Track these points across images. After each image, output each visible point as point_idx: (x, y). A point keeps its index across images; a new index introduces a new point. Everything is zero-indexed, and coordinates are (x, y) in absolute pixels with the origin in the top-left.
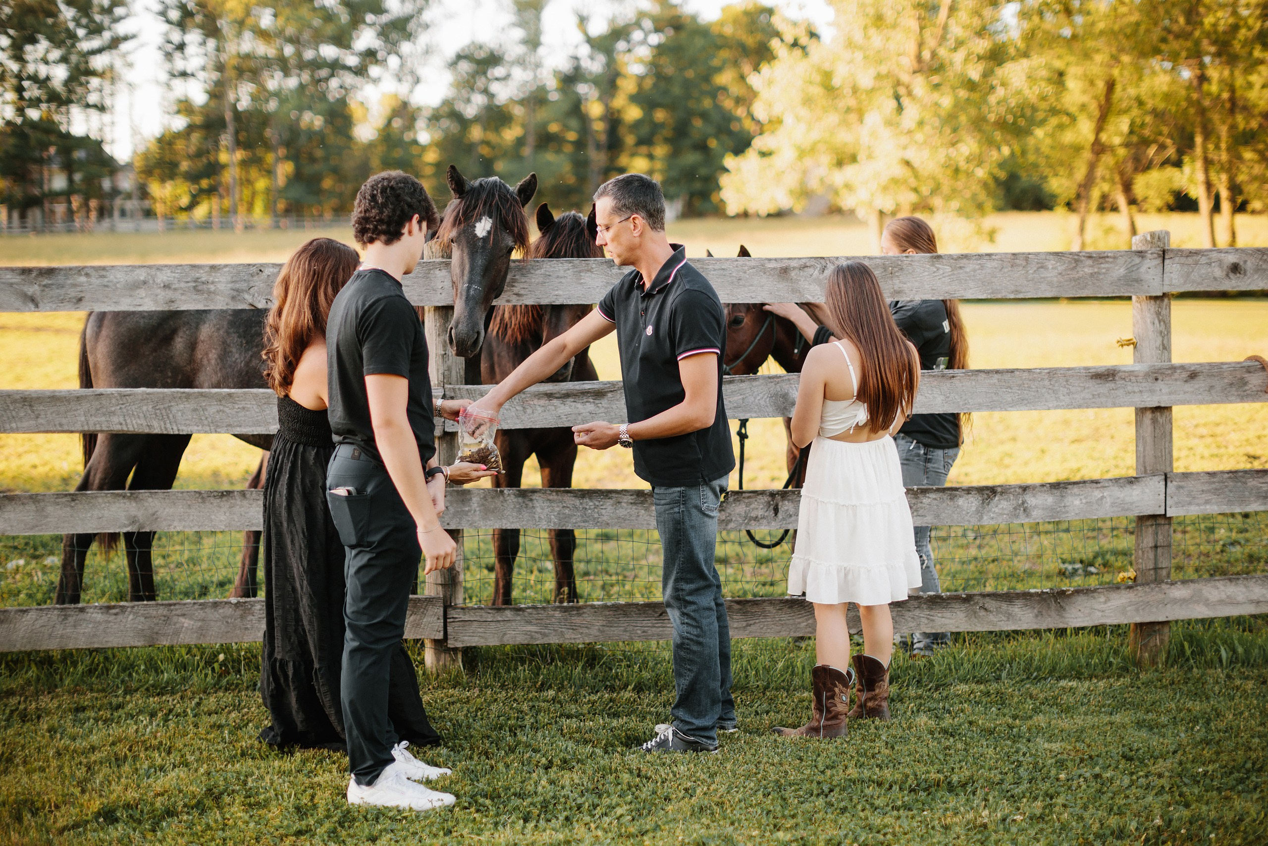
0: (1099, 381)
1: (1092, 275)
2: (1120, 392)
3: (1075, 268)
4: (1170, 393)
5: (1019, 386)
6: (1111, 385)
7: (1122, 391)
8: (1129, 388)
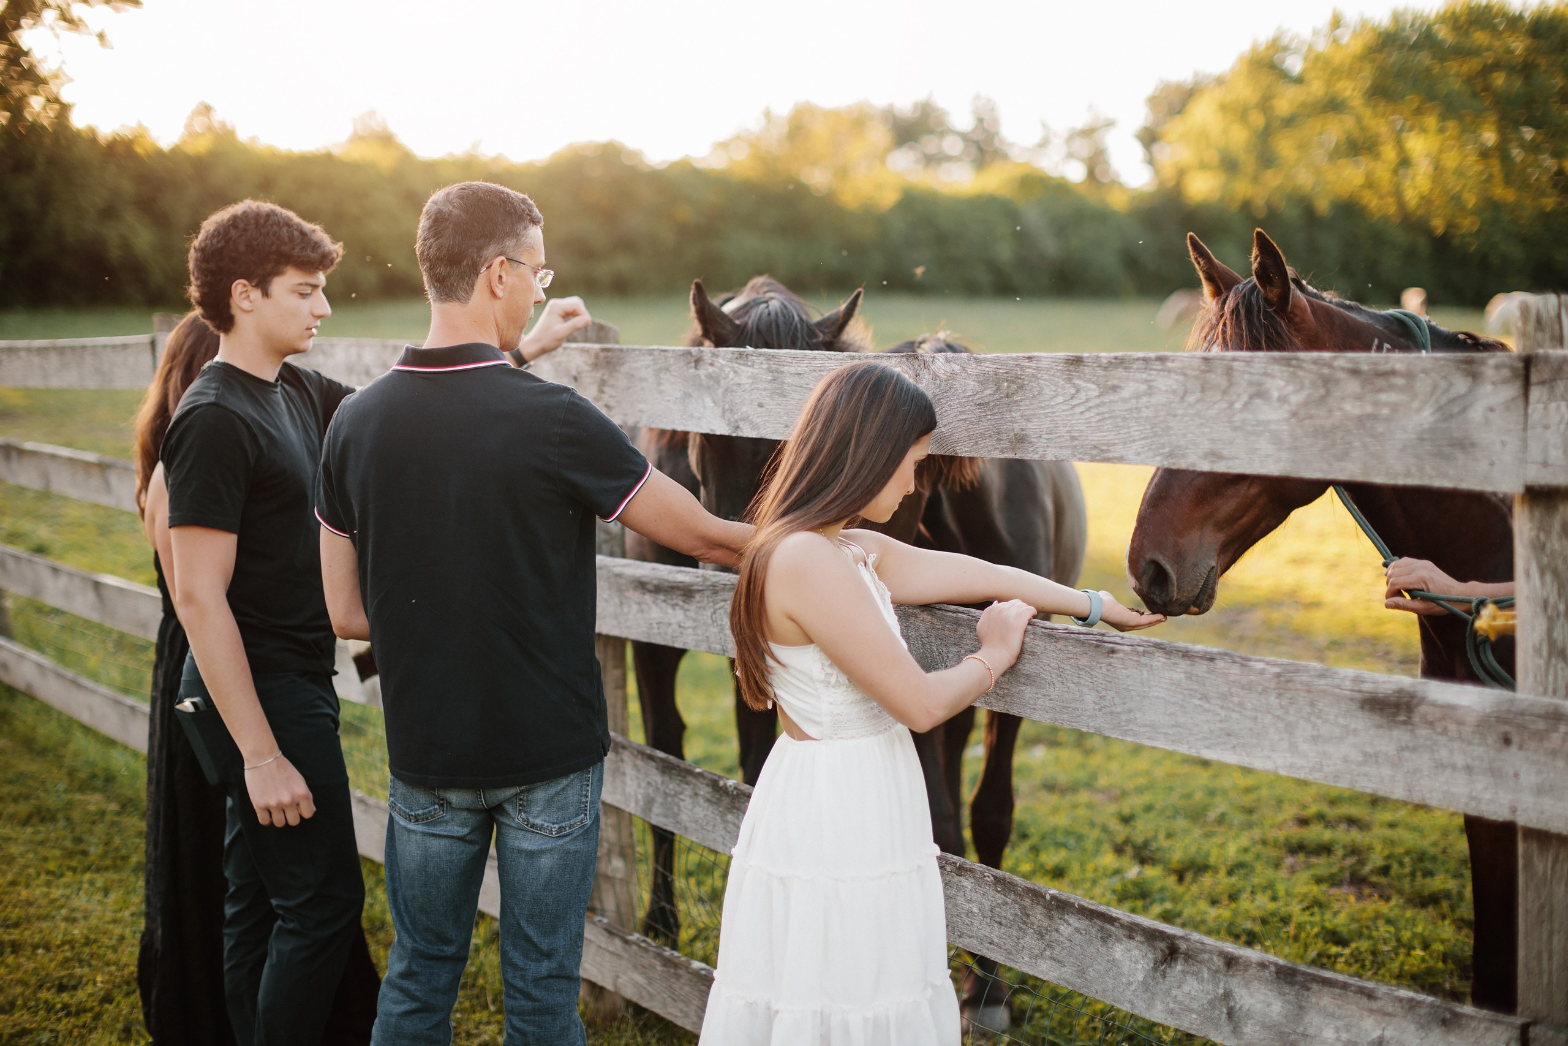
0: (1377, 718)
1: (1361, 420)
2: (1423, 760)
3: (1323, 399)
4: (1540, 790)
5: (1224, 697)
6: (1400, 735)
7: (1426, 757)
8: (1444, 753)
